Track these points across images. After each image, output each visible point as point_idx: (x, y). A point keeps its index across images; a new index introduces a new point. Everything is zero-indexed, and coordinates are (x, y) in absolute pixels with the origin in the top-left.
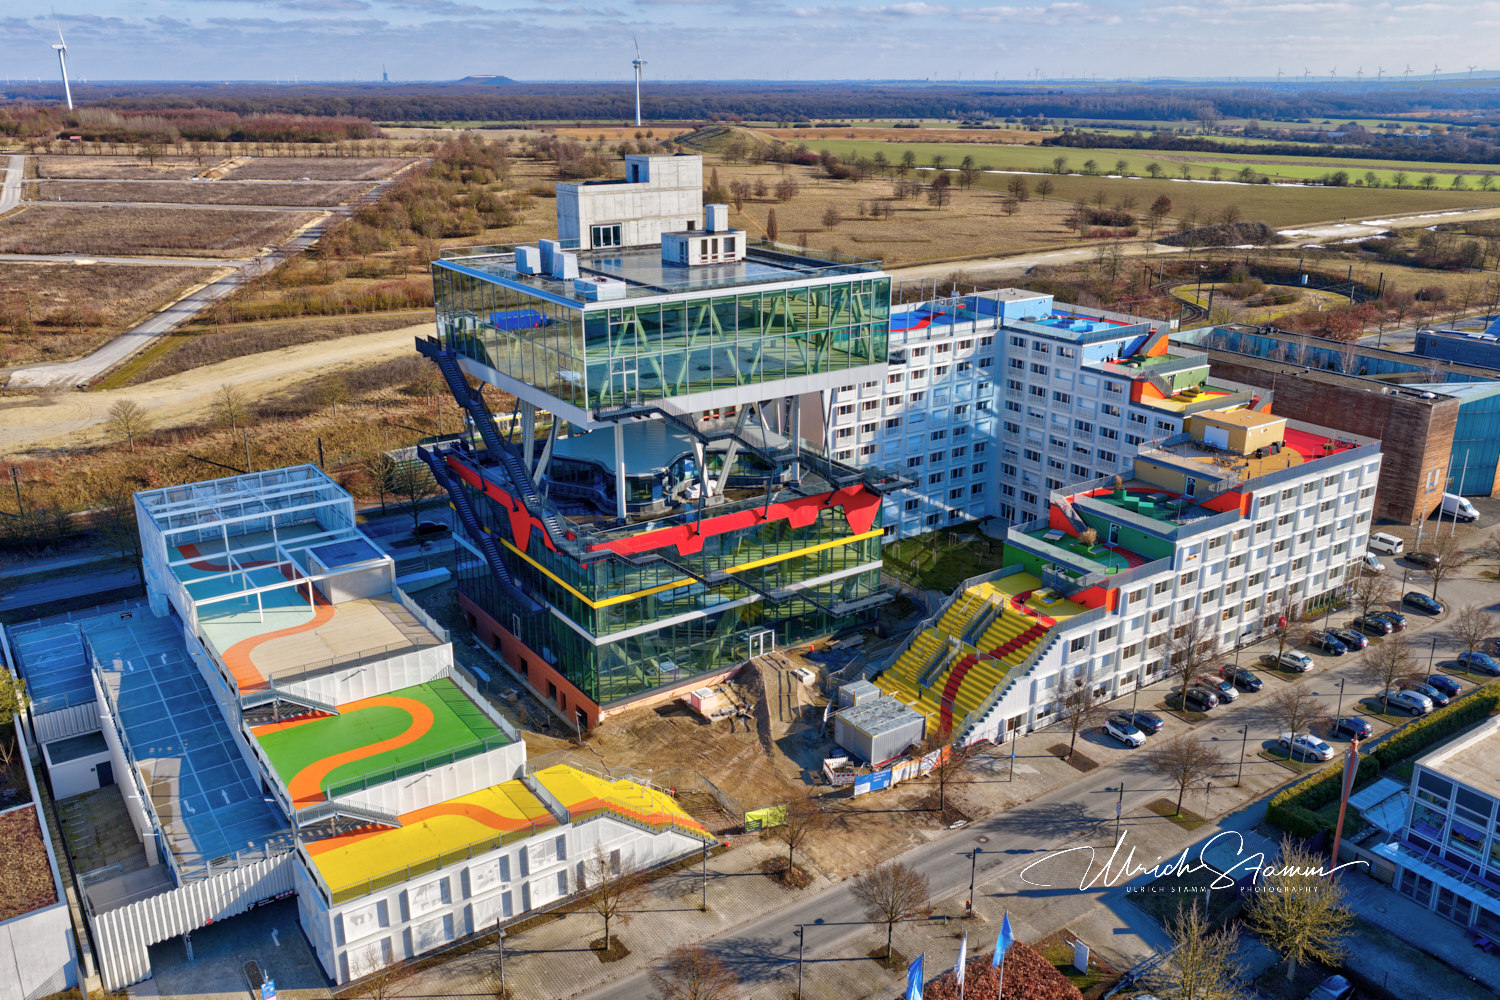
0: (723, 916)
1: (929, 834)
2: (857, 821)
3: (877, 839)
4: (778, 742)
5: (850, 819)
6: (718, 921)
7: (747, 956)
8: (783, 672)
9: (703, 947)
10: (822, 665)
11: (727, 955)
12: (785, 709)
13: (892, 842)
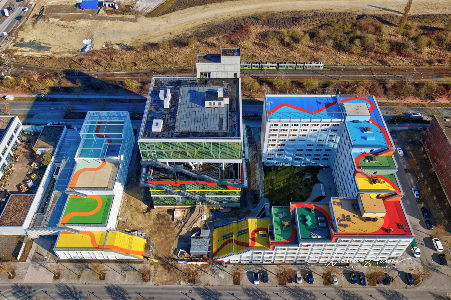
0: (126, 280)
1: (183, 283)
2: (172, 270)
3: (172, 277)
4: (180, 236)
5: (172, 269)
6: (124, 281)
7: (121, 294)
8: (200, 214)
9: (116, 286)
10: (211, 216)
11: (118, 291)
12: (190, 226)
13: (173, 280)
